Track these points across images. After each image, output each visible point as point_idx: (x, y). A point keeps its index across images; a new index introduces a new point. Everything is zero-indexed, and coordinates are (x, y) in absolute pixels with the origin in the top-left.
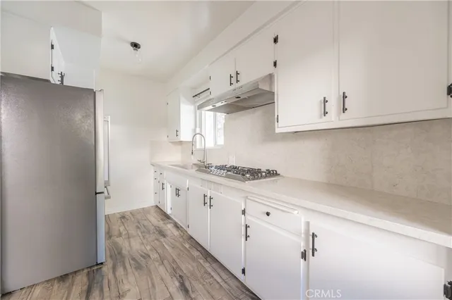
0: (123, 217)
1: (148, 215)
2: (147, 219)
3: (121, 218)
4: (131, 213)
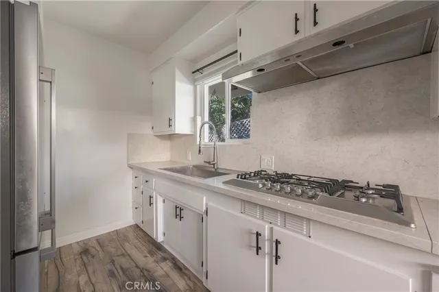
0: (85, 251)
1: (126, 244)
2: (126, 254)
3: (81, 254)
4: (99, 240)
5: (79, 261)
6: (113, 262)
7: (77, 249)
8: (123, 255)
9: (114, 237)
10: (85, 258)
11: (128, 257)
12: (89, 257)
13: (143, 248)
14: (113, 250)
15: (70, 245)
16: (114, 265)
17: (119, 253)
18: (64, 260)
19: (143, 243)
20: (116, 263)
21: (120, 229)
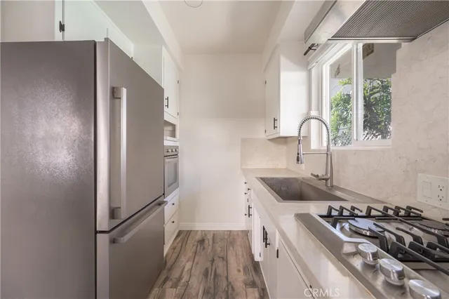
0: (202, 241)
1: (231, 248)
2: (225, 258)
3: (198, 242)
4: (215, 235)
5: (195, 248)
6: (213, 261)
7: (198, 237)
8: (223, 258)
9: (226, 237)
10: (199, 248)
11: (225, 263)
12: (202, 248)
13: (242, 260)
14: (219, 249)
15: (198, 231)
16: (212, 265)
17: (221, 255)
18: (188, 242)
19: (245, 254)
20: (214, 264)
21: (233, 231)
